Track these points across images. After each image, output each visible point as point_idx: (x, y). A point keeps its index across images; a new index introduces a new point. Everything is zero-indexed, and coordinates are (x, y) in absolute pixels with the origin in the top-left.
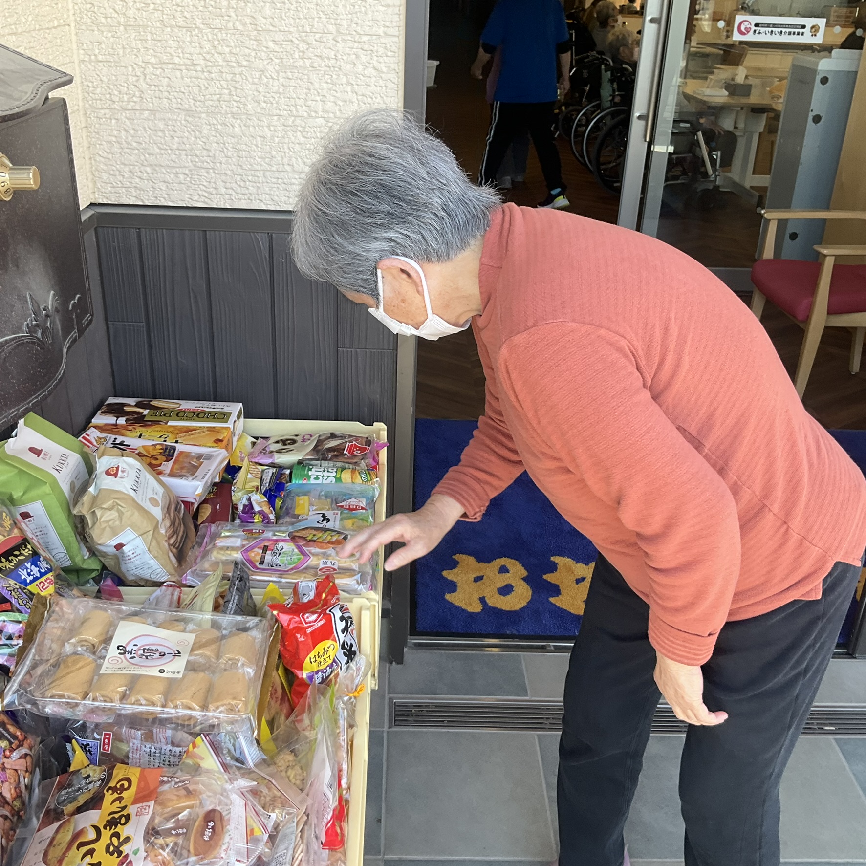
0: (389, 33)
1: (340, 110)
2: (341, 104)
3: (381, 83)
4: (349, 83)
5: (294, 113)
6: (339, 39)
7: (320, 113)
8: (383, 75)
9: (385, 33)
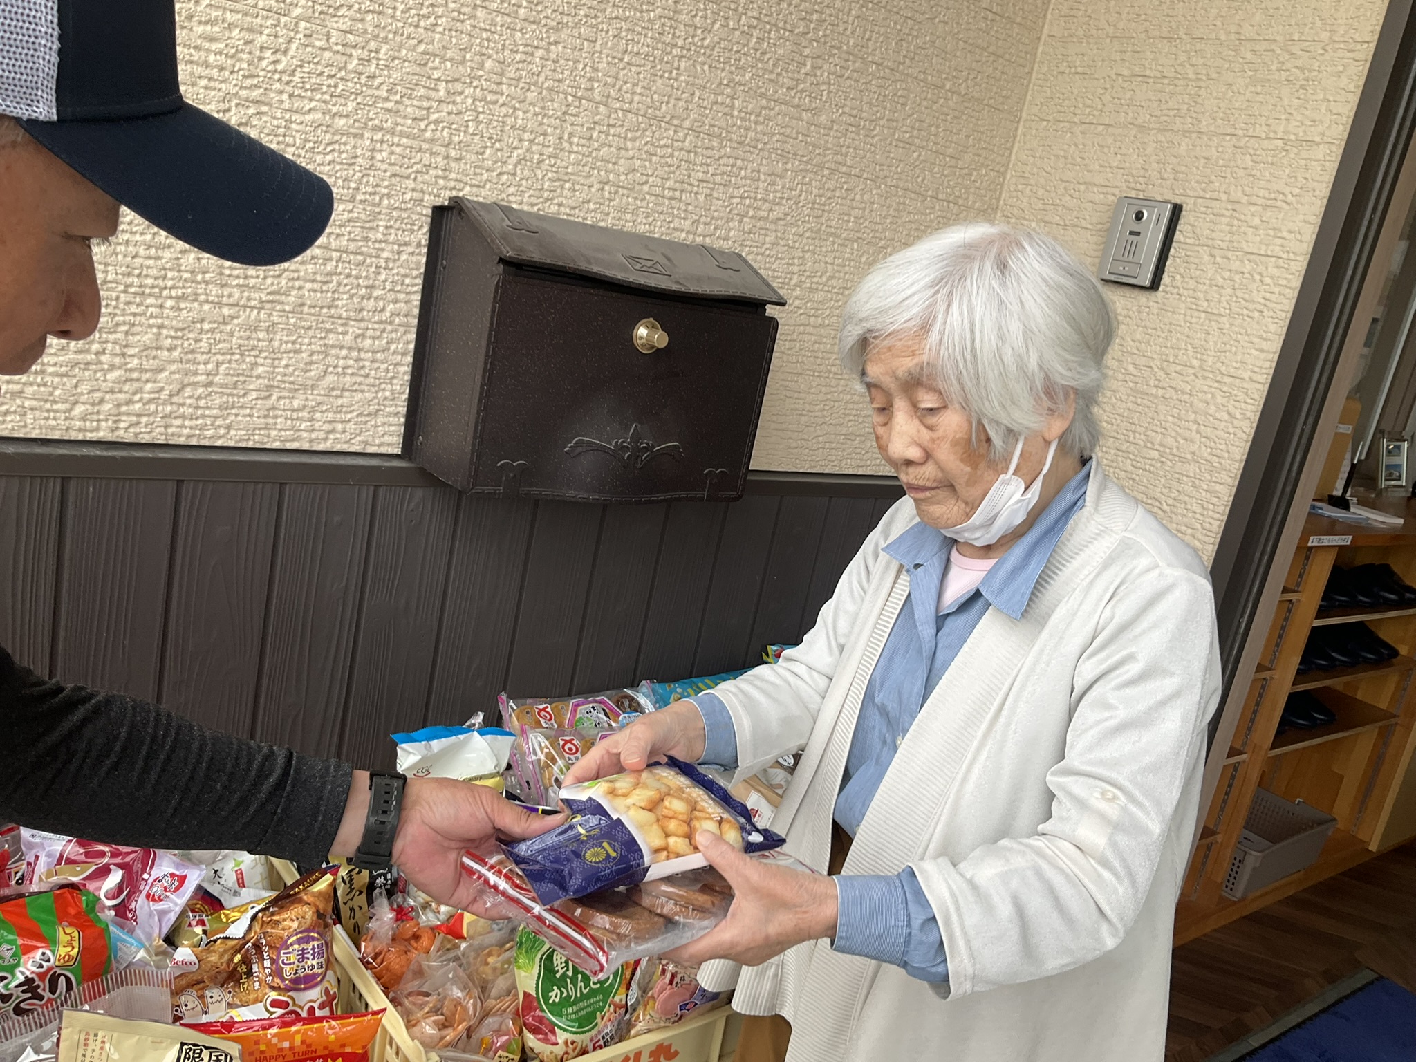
0: (1254, 379)
1: (1178, 448)
2: (1181, 441)
3: (1232, 430)
4: (1195, 422)
5: (1131, 439)
6: (1199, 375)
7: (1157, 447)
8: (1235, 422)
9: (1250, 378)
